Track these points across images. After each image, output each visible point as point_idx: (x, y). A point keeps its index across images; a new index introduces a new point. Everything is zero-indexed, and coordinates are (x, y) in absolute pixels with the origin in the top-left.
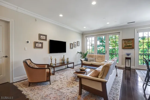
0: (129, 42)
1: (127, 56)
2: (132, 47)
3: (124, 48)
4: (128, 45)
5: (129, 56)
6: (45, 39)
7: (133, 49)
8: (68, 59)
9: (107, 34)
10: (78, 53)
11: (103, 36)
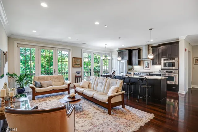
0: (77, 61)
1: (78, 75)
3: (74, 67)
4: (77, 63)
5: (80, 75)
7: (80, 67)
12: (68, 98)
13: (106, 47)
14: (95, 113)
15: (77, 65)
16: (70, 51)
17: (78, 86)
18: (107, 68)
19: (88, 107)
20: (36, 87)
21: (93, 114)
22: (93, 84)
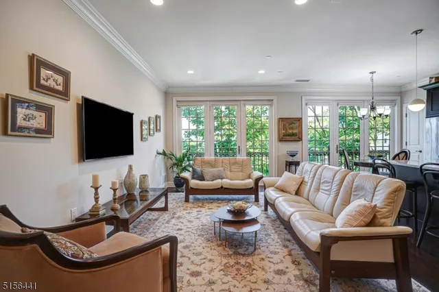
0: (291, 126)
1: (291, 159)
2: (297, 137)
3: (281, 140)
4: (291, 131)
5: (295, 159)
6: (60, 88)
7: (299, 141)
8: (144, 177)
9: (240, 101)
10: (159, 153)
11: (222, 105)
12: (229, 211)
13: (372, 80)
14: (280, 272)
15: (289, 135)
16: (271, 105)
17: (272, 185)
18: (387, 144)
19: (272, 248)
20: (193, 178)
21: (272, 274)
22: (309, 184)
